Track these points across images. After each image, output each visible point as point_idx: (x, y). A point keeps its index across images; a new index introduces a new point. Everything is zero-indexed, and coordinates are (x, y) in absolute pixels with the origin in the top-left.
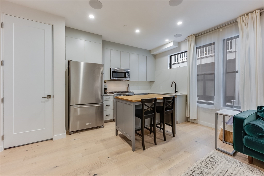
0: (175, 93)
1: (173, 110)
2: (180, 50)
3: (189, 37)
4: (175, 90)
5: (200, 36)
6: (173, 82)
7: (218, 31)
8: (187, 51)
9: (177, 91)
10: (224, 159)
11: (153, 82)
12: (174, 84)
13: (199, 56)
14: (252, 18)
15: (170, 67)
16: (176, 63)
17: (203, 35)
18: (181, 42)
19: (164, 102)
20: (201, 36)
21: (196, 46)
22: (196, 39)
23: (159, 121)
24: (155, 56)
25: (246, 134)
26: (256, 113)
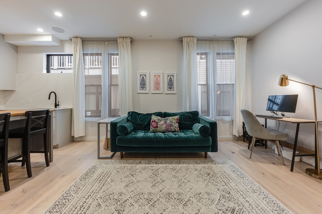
0: (56, 107)
1: (46, 129)
2: (63, 51)
3: (74, 37)
4: (56, 104)
5: (87, 42)
6: (51, 92)
7: (104, 43)
8: (72, 55)
9: (58, 105)
10: (103, 164)
11: (12, 91)
12: (53, 95)
13: (91, 66)
14: (126, 42)
15: (48, 71)
16: (60, 67)
17: (90, 42)
18: (64, 40)
19: (28, 120)
20: (89, 42)
21: (83, 51)
22: (83, 44)
23: (20, 153)
24: (16, 48)
25: (118, 135)
26: (127, 118)
